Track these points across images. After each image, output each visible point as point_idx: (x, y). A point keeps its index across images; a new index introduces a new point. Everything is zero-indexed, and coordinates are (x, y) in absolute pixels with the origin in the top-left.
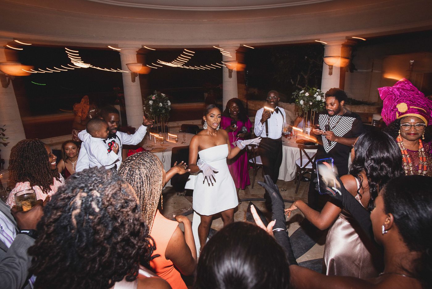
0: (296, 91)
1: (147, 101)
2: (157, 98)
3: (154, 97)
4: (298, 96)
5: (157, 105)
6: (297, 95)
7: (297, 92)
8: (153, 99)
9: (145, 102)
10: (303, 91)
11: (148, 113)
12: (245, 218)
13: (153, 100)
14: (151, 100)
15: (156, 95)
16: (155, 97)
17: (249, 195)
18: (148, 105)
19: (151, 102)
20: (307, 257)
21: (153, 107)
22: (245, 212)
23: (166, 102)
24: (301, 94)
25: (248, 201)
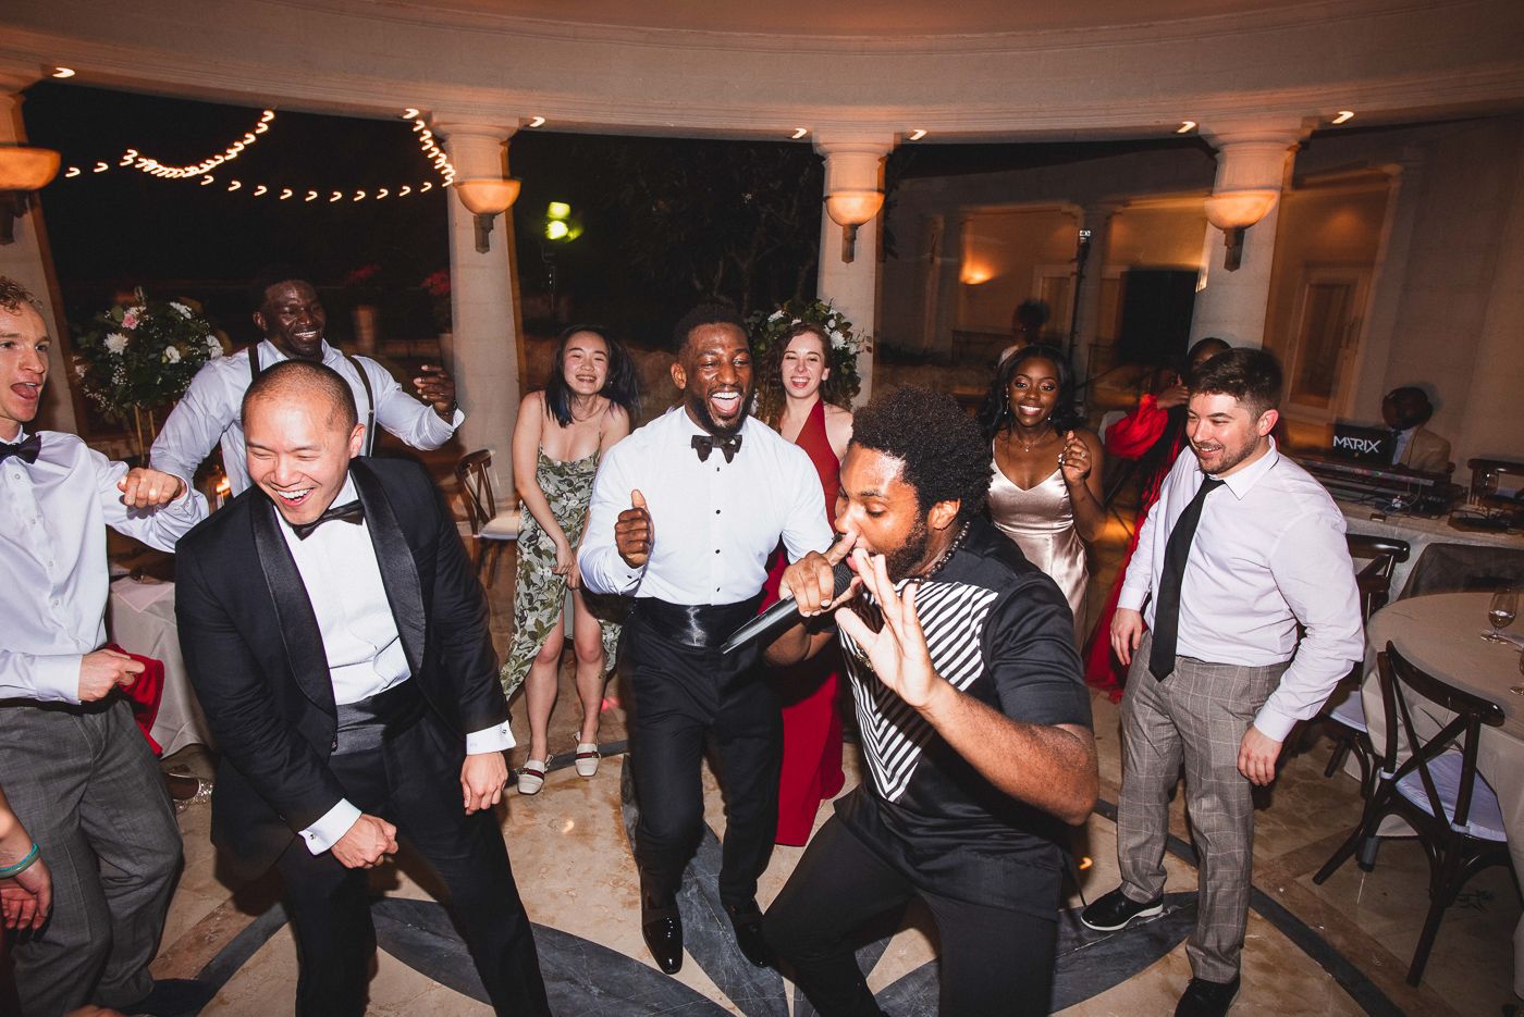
0: (755, 312)
1: (94, 335)
2: (148, 325)
3: (131, 317)
4: (766, 329)
5: (152, 356)
6: (757, 326)
7: (758, 315)
8: (125, 325)
9: (83, 340)
10: (779, 314)
11: (103, 394)
12: (619, 832)
13: (126, 332)
14: (117, 330)
15: (142, 309)
16: (140, 316)
17: (613, 728)
18: (100, 356)
19: (116, 343)
20: (901, 959)
21: (127, 366)
22: (616, 806)
23: (198, 344)
24: (776, 323)
25: (613, 754)
